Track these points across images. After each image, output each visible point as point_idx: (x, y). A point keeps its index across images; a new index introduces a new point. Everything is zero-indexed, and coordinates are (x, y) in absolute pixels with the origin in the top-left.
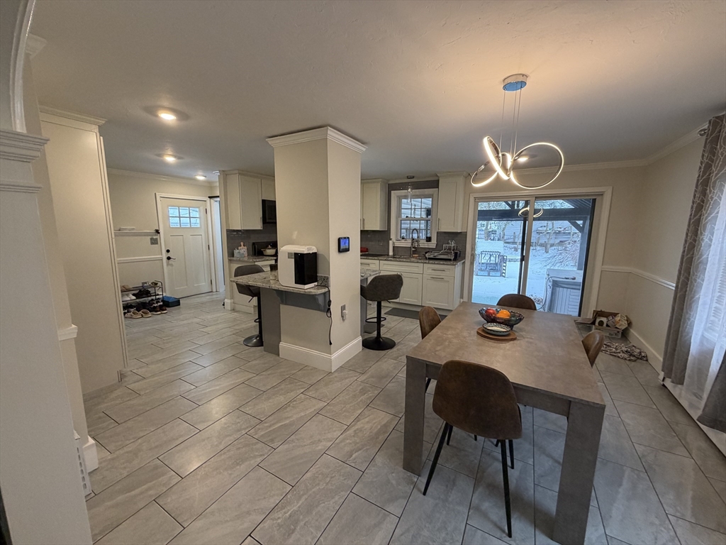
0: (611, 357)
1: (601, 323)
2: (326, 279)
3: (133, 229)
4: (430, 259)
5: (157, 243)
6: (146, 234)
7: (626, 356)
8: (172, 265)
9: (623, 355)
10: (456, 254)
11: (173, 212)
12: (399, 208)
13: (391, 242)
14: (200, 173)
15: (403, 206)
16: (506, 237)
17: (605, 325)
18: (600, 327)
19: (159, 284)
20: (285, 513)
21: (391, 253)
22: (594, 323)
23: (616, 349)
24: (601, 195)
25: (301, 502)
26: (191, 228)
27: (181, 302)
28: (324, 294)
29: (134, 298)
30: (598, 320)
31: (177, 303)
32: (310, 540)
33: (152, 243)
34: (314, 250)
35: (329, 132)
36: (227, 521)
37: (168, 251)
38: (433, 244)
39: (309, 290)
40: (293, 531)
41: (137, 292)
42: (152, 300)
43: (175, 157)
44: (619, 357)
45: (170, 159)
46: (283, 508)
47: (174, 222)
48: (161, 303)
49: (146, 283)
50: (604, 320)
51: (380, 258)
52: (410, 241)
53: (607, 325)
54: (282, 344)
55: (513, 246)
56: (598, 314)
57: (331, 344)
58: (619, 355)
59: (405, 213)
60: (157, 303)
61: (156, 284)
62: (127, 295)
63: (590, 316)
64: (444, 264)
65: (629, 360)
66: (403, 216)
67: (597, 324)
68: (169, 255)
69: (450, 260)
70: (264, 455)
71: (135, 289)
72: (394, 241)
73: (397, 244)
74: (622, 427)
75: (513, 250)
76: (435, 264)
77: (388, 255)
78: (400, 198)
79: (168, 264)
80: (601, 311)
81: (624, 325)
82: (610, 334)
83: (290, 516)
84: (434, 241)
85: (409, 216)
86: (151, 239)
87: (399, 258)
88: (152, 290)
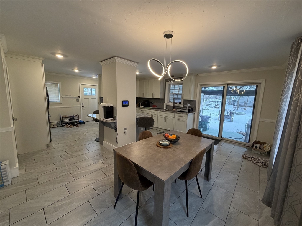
0: (253, 164)
1: (256, 147)
2: (116, 117)
3: (70, 96)
4: (178, 111)
5: (79, 101)
6: (75, 98)
7: (261, 165)
8: (84, 109)
9: (260, 164)
10: (189, 110)
11: (86, 90)
12: (169, 89)
13: (165, 103)
14: (94, 76)
15: (171, 88)
16: (240, 103)
17: (258, 148)
18: (256, 149)
19: (78, 116)
20: (60, 204)
21: (165, 108)
22: (252, 146)
23: (258, 161)
24: (260, 83)
25: (68, 201)
26: (92, 96)
27: (85, 123)
28: (115, 122)
29: (69, 120)
30: (255, 146)
31: (83, 123)
32: (61, 215)
33: (77, 101)
34: (112, 105)
35: (116, 59)
36: (40, 202)
37: (83, 104)
38: (182, 105)
39: (109, 121)
40: (58, 210)
41: (70, 118)
42: (75, 121)
43: (78, 70)
44: (257, 165)
45: (76, 71)
46: (61, 201)
47: (86, 93)
48: (78, 123)
49: (74, 115)
50: (258, 145)
51: (158, 110)
52: (173, 103)
53: (260, 148)
54: (104, 142)
55: (243, 107)
56: (256, 142)
57: (117, 143)
58: (258, 164)
59: (172, 91)
60: (77, 122)
61: (77, 116)
62: (66, 119)
63: (252, 143)
64: (182, 114)
65: (262, 167)
66: (171, 93)
67: (254, 147)
68: (83, 105)
69: (186, 112)
70: (70, 181)
71: (69, 117)
72: (167, 103)
73: (168, 104)
74: (231, 198)
75: (244, 109)
76: (179, 113)
77: (164, 109)
78: (170, 85)
79: (82, 109)
80: (258, 141)
81: (268, 149)
82: (261, 153)
83: (61, 205)
84: (182, 103)
85: (173, 92)
86: (77, 99)
87: (168, 110)
88: (75, 118)
